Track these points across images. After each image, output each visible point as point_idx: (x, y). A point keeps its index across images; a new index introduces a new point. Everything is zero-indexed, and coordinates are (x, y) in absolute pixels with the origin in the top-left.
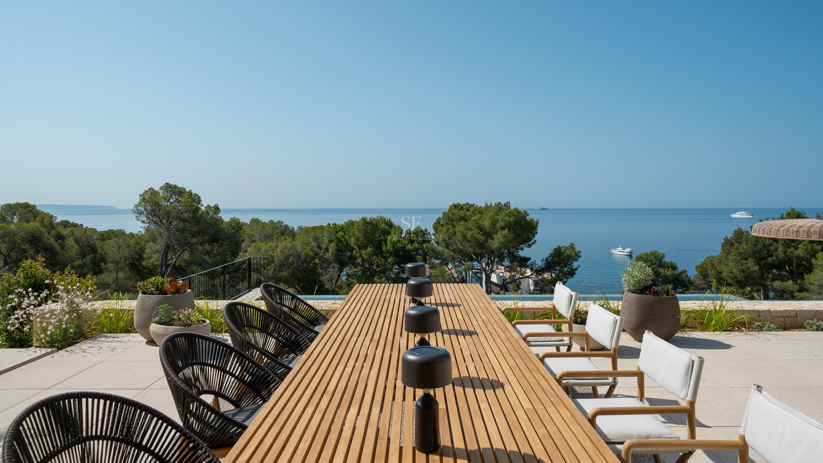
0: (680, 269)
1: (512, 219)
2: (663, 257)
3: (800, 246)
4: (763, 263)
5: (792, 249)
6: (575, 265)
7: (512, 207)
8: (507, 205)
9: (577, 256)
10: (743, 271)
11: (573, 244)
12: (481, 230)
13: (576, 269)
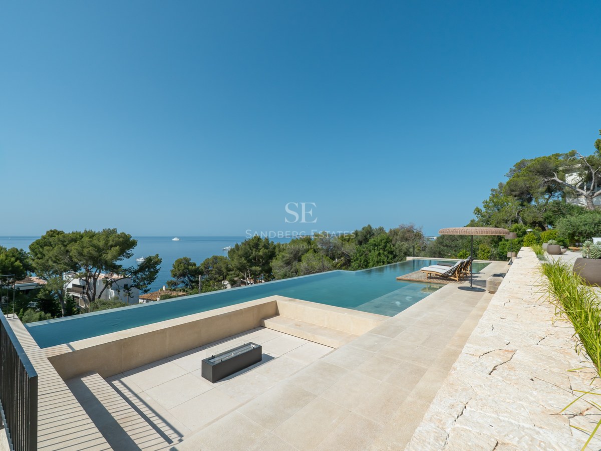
0: (197, 266)
1: (121, 240)
2: (190, 259)
3: (261, 251)
4: (248, 259)
5: (257, 252)
6: (158, 267)
7: (119, 232)
8: (114, 231)
9: (159, 262)
10: (240, 263)
11: (158, 255)
12: (95, 247)
13: (159, 269)
